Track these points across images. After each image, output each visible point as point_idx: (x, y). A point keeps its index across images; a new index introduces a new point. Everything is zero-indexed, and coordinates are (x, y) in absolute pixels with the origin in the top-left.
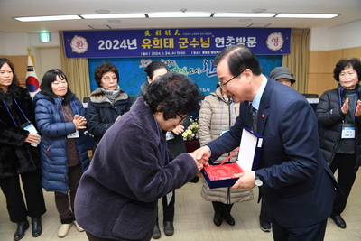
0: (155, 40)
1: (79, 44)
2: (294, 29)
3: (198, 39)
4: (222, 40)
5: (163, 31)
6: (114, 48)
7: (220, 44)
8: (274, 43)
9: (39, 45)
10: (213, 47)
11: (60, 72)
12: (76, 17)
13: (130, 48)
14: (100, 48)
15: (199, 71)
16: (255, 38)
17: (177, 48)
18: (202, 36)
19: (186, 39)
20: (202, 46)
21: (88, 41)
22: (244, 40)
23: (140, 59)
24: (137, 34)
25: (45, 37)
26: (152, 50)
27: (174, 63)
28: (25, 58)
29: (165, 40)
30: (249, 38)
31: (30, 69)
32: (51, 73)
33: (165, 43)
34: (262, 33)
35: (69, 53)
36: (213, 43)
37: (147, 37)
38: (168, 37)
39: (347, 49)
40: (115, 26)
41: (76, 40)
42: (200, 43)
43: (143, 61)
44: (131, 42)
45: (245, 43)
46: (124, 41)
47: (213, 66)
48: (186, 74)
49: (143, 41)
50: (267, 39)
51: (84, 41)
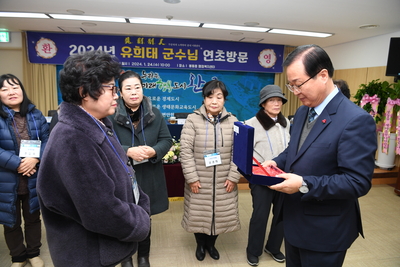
0: (137, 49)
1: (46, 48)
2: (287, 46)
3: (185, 50)
4: (211, 53)
5: (146, 39)
7: (209, 58)
8: (267, 60)
10: (200, 61)
11: (12, 77)
12: (44, 16)
15: (185, 86)
16: (246, 54)
17: (160, 59)
18: (189, 48)
19: (171, 50)
20: (189, 58)
21: (56, 45)
22: (235, 54)
24: (116, 40)
25: (4, 37)
26: (132, 59)
27: (157, 75)
29: (148, 49)
30: (240, 53)
33: (148, 53)
34: (254, 48)
35: (33, 57)
36: (201, 56)
37: (128, 45)
38: (151, 46)
40: (90, 30)
41: (43, 42)
42: (187, 55)
44: (108, 49)
45: (236, 58)
46: (100, 48)
47: (200, 82)
48: (170, 89)
49: (123, 49)
50: (259, 55)
51: (52, 44)
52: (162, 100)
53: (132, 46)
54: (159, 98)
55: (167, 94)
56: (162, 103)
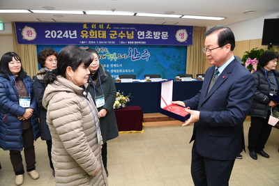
0: (91, 32)
1: (29, 33)
2: (195, 27)
3: (125, 32)
4: (143, 33)
5: (98, 25)
6: (58, 37)
7: (141, 36)
8: (181, 37)
10: (136, 38)
11: (15, 55)
12: (27, 12)
13: (71, 37)
14: (46, 36)
15: (126, 57)
16: (167, 33)
17: (108, 38)
18: (128, 30)
19: (115, 32)
20: (128, 37)
21: (36, 31)
22: (159, 34)
24: (77, 26)
26: (89, 39)
27: (106, 50)
29: (99, 32)
30: (163, 33)
32: (8, 56)
33: (99, 34)
34: (172, 29)
35: (20, 40)
36: (136, 35)
37: (85, 29)
38: (101, 29)
40: (59, 20)
41: (26, 29)
42: (126, 35)
44: (72, 33)
45: (160, 36)
46: (66, 32)
47: (136, 53)
48: (116, 59)
49: (82, 32)
50: (175, 33)
51: (33, 30)
52: (110, 67)
53: (88, 30)
54: (108, 66)
55: (113, 62)
56: (110, 68)
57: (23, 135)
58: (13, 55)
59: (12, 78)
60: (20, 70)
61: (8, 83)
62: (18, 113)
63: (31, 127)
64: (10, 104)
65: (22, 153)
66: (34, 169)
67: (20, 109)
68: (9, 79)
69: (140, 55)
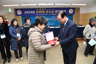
0: (40, 11)
1: (19, 12)
2: (76, 8)
3: (51, 11)
4: (57, 11)
5: (42, 9)
6: (29, 13)
7: (57, 12)
8: (71, 12)
9: (8, 12)
10: (55, 13)
12: (19, 5)
13: (33, 13)
14: (25, 13)
15: (51, 19)
16: (66, 10)
17: (45, 13)
18: (52, 10)
19: (48, 11)
21: (22, 11)
23: (35, 16)
24: (34, 9)
25: (10, 10)
26: (39, 14)
27: (44, 17)
28: (5, 16)
30: (64, 10)
31: (6, 19)
32: (13, 20)
33: (42, 12)
34: (68, 9)
35: (17, 15)
36: (55, 12)
37: (37, 10)
38: (43, 10)
39: (90, 13)
40: (29, 7)
41: (19, 11)
42: (51, 12)
43: (36, 17)
44: (33, 12)
46: (31, 11)
47: (55, 18)
48: (48, 20)
49: (36, 11)
51: (20, 11)
57: (18, 46)
58: (15, 20)
59: (15, 27)
60: (17, 24)
61: (13, 29)
62: (16, 39)
63: (21, 43)
64: (14, 35)
65: (18, 51)
66: (22, 57)
67: (17, 37)
68: (13, 27)
69: (56, 19)
